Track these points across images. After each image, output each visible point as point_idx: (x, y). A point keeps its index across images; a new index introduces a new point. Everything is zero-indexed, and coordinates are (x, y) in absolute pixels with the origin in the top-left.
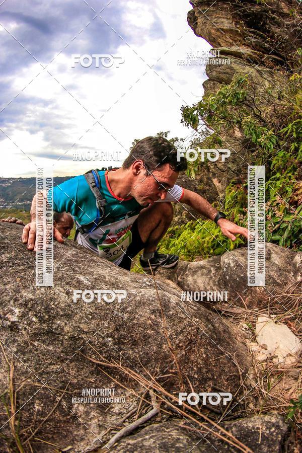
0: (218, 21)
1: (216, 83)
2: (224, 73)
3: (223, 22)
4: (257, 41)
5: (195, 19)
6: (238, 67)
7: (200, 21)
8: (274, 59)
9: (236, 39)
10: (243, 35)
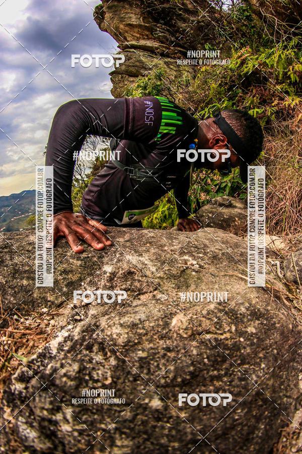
0: (127, 16)
1: (124, 76)
2: (133, 66)
3: (130, 17)
4: (164, 36)
5: (103, 14)
6: (146, 60)
7: (107, 16)
8: (180, 51)
9: (144, 34)
10: (151, 30)
